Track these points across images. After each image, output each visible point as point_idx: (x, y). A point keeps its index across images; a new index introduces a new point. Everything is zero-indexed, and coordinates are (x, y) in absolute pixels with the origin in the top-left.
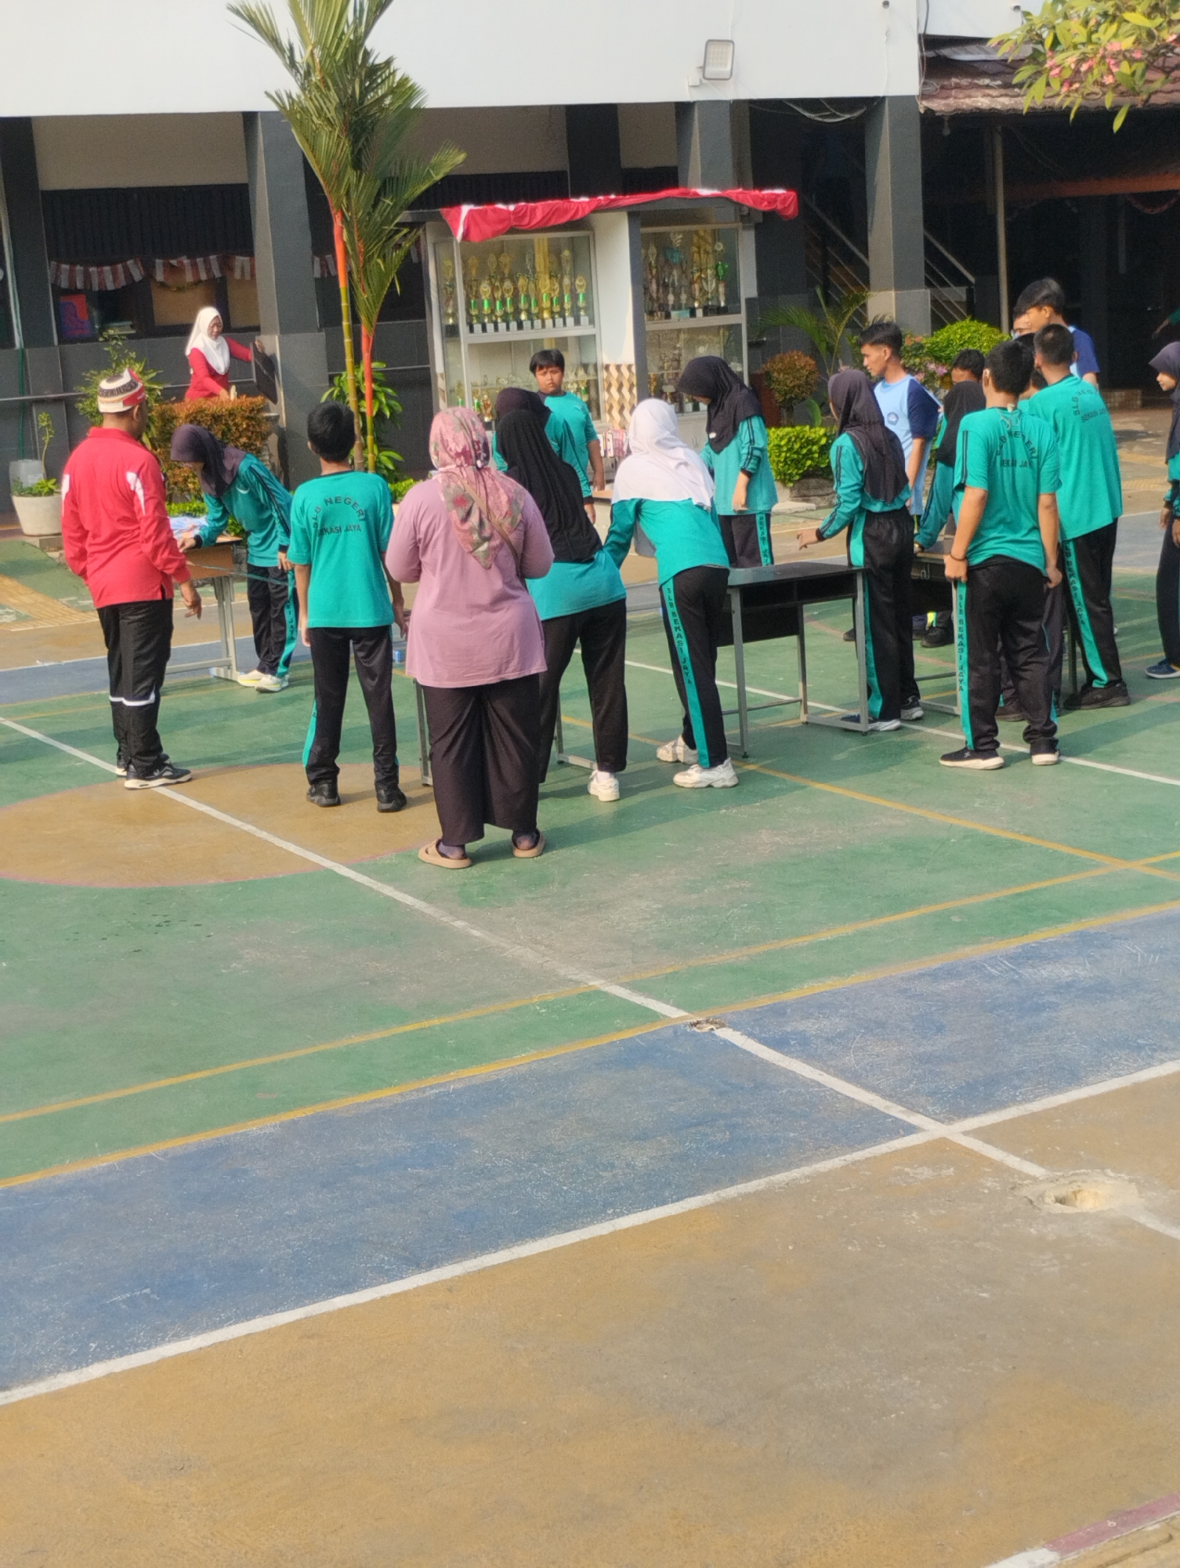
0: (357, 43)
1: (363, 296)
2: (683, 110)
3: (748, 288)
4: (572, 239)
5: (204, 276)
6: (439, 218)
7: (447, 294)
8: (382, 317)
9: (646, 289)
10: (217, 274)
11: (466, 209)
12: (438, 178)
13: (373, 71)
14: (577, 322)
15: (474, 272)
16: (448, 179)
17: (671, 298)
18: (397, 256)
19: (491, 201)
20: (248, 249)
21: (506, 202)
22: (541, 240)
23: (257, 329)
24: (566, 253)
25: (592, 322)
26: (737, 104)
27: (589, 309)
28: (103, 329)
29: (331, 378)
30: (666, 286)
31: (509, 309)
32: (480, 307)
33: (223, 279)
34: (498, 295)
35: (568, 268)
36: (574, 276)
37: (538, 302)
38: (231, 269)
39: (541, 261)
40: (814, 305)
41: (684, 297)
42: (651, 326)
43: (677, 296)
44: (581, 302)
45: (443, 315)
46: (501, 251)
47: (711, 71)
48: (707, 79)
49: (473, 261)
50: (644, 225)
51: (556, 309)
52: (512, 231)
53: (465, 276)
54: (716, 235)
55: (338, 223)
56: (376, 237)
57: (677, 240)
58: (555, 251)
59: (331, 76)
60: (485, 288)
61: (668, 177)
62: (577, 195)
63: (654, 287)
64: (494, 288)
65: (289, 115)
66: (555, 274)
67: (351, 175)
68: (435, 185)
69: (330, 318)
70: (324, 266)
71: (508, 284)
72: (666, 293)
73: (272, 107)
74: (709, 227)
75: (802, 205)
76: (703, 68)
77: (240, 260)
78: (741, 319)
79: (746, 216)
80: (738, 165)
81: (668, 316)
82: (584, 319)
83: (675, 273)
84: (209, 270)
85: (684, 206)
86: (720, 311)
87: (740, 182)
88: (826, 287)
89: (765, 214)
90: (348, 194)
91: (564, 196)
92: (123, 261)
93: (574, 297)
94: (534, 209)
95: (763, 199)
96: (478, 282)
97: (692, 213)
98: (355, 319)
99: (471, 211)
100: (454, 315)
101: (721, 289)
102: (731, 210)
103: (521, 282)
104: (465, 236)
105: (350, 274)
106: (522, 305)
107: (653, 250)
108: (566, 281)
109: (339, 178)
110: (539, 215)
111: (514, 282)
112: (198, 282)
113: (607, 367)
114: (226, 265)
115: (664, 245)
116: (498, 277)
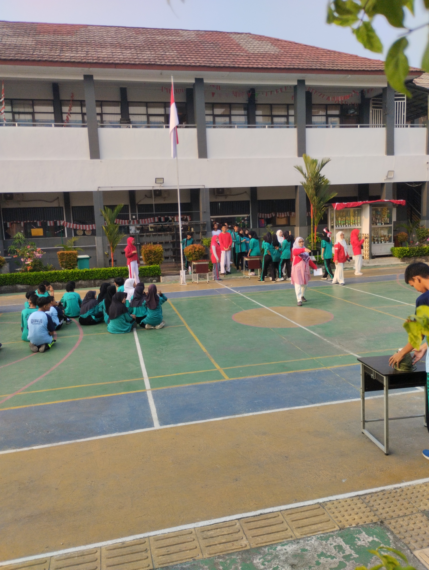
0: (318, 173)
1: (316, 220)
2: (382, 184)
3: (394, 219)
4: (358, 210)
5: (286, 216)
6: (331, 205)
7: (332, 219)
8: (319, 224)
9: (372, 219)
10: (288, 215)
11: (337, 204)
12: (332, 197)
13: (320, 178)
14: (358, 225)
15: (337, 216)
16: (334, 198)
17: (377, 221)
18: (323, 212)
19: (342, 202)
20: (294, 210)
21: (345, 202)
22: (352, 210)
23: (295, 226)
24: (356, 212)
25: (361, 225)
26: (394, 184)
27: (361, 223)
28: (267, 225)
29: (308, 235)
30: (376, 219)
31: (344, 222)
32: (338, 222)
33: (289, 216)
34: (342, 220)
35: (356, 215)
36: (358, 216)
37: (350, 221)
38: (291, 215)
39: (352, 213)
40: (408, 223)
41: (380, 221)
42: (373, 226)
43: (379, 220)
44: (359, 221)
45: (331, 224)
46: (343, 211)
47: (389, 177)
48: (388, 178)
49: (338, 213)
50: (372, 207)
51: (354, 223)
52: (346, 208)
53: (336, 216)
54: (388, 209)
55: (312, 206)
56: (319, 209)
57: (379, 210)
58: (354, 212)
59: (312, 179)
60: (340, 219)
61: (378, 197)
62: (359, 201)
63: (374, 219)
64: (341, 219)
65: (304, 186)
66: (354, 216)
67: (315, 197)
68: (331, 199)
69: (309, 224)
70: (309, 214)
71: (344, 218)
72: (377, 220)
73: (301, 185)
74: (387, 207)
75: (407, 203)
76: (387, 176)
77: (293, 213)
78: (392, 225)
79: (394, 205)
80: (394, 195)
81: (377, 225)
82: (359, 225)
83: (379, 216)
84: (287, 214)
85: (381, 203)
86: (388, 224)
87: (394, 199)
88: (411, 219)
89: (399, 205)
90: (314, 201)
91: (357, 201)
92: (271, 213)
93: (358, 221)
94: (350, 204)
95: (398, 202)
96: (338, 217)
97: (383, 205)
98: (314, 224)
99: (338, 204)
100: (333, 224)
101: (388, 219)
102: (391, 204)
103: (347, 218)
104: (336, 209)
105: (313, 216)
106: (347, 222)
107: (374, 212)
108: (356, 218)
109: (313, 198)
110: (351, 205)
111: (345, 217)
112: (285, 217)
113: (363, 234)
114: (290, 214)
115: (377, 211)
116: (342, 217)
